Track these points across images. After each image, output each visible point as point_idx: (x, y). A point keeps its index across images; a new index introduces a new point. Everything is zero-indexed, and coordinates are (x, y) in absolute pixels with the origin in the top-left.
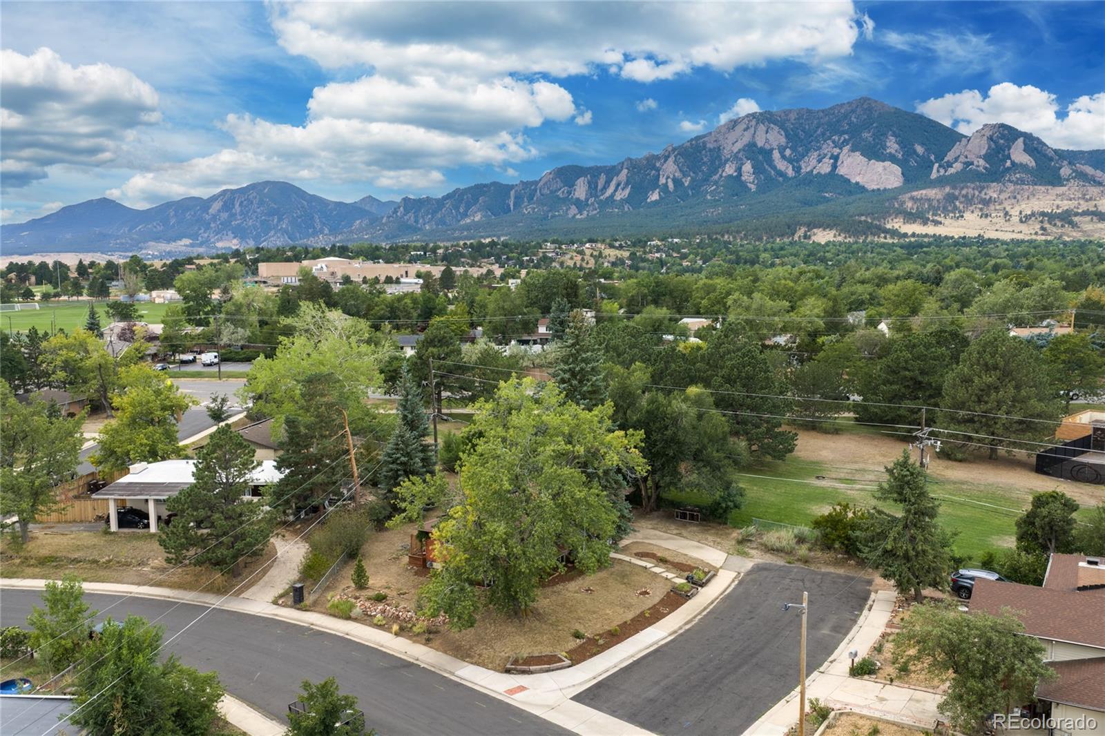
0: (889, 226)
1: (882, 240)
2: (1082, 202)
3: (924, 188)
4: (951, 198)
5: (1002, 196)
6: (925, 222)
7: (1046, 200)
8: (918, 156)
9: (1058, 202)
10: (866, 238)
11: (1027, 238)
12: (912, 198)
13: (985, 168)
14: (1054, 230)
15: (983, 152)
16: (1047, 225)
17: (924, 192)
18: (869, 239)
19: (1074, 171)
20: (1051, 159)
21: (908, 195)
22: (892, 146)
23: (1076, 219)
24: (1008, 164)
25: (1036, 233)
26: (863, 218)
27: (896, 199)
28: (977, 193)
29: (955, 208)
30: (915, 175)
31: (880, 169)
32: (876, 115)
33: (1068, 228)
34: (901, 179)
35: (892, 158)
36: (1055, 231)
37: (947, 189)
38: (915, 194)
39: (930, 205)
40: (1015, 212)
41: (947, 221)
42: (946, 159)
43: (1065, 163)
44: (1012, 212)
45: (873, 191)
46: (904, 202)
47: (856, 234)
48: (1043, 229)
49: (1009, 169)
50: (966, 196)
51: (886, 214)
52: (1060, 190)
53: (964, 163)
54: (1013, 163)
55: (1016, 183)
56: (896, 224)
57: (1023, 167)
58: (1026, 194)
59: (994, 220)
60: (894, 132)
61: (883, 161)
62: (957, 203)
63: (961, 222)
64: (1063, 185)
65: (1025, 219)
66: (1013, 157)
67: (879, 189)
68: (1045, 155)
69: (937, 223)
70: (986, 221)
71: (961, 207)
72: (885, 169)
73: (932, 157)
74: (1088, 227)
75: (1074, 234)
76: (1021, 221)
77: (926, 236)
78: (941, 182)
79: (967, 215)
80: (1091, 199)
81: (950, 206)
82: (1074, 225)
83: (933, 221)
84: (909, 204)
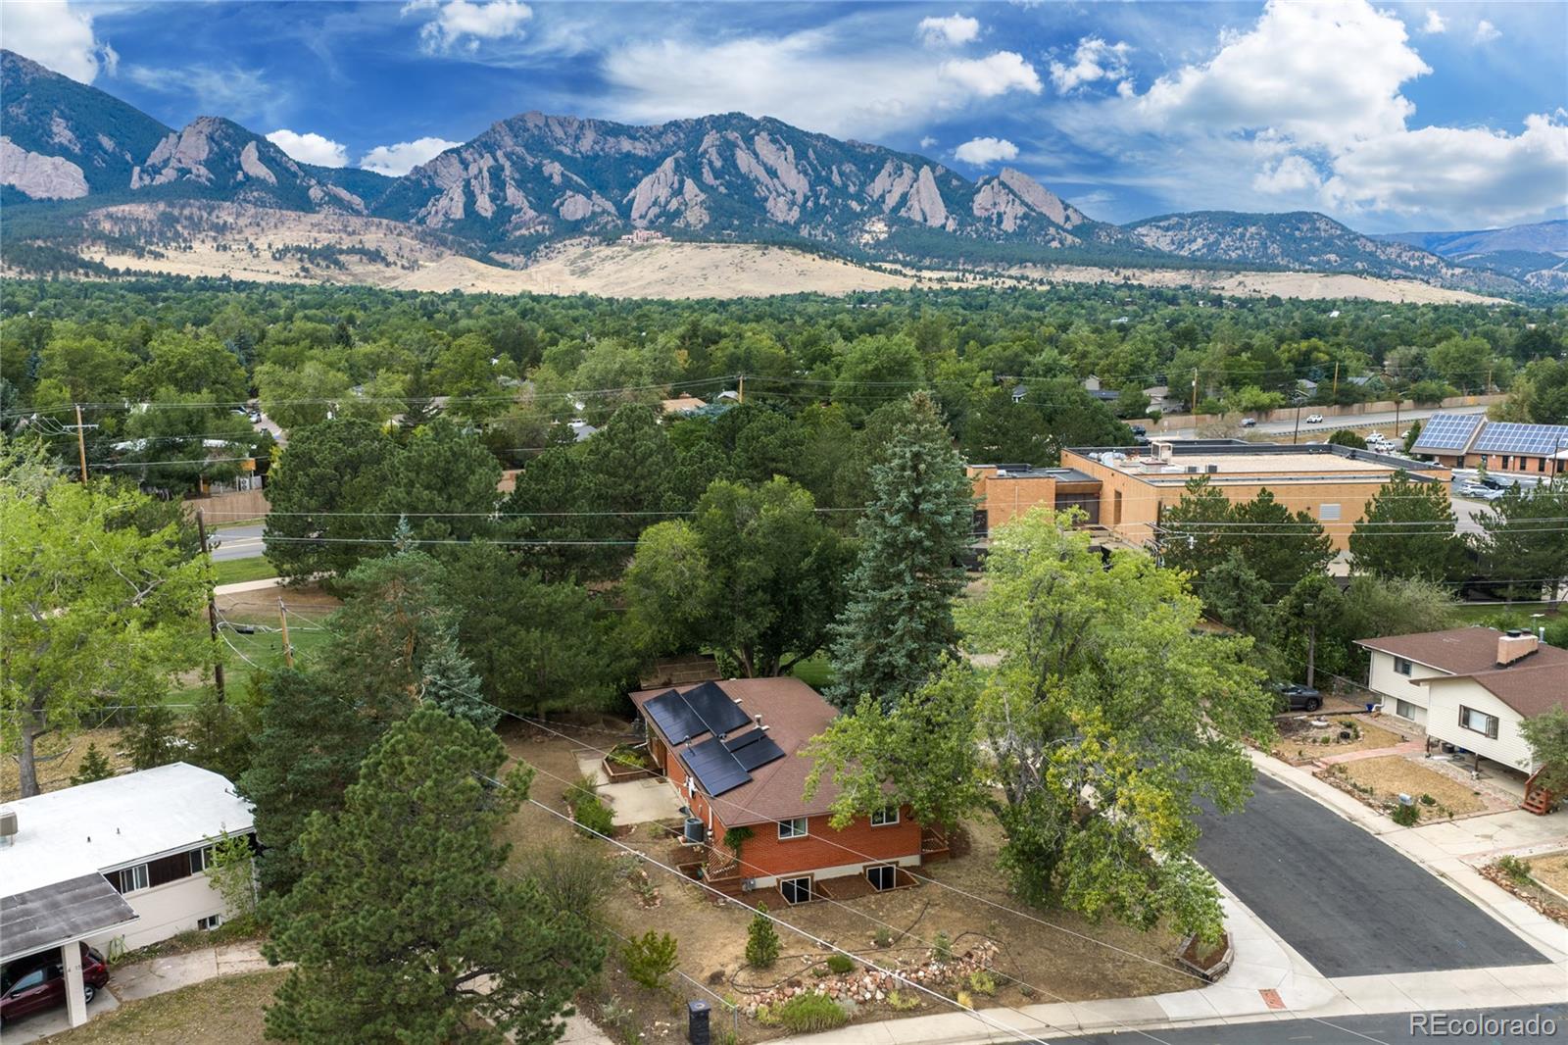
0: (86, 257)
1: (83, 279)
2: (344, 236)
3: (125, 203)
4: (168, 220)
5: (242, 222)
6: (140, 253)
7: (297, 231)
8: (106, 152)
9: (314, 234)
10: (56, 274)
11: (289, 282)
12: (110, 216)
13: (209, 180)
14: (319, 271)
15: (203, 156)
16: (308, 265)
17: (127, 208)
18: (62, 276)
19: (327, 194)
20: (295, 175)
21: (104, 211)
22: (62, 132)
23: (342, 258)
24: (240, 176)
25: (297, 275)
26: (40, 243)
27: (85, 216)
28: (205, 215)
29: (177, 236)
30: (107, 182)
31: (48, 168)
32: (27, 80)
33: (334, 271)
34: (86, 186)
35: (65, 152)
36: (320, 275)
37: (161, 206)
38: (113, 209)
39: (139, 228)
40: (261, 244)
41: (171, 253)
42: (149, 162)
43: (313, 182)
44: (257, 245)
45: (41, 200)
46: (97, 222)
47: (37, 267)
48: (304, 269)
49: (241, 184)
50: (190, 218)
51: (78, 236)
52: (314, 218)
53: (179, 170)
54: (246, 175)
55: (255, 205)
56: (95, 254)
57: (260, 183)
58: (273, 221)
59: (237, 254)
60: (62, 112)
61: (52, 155)
62: (179, 228)
63: (189, 255)
64: (315, 212)
65: (279, 255)
66: (245, 167)
67: (50, 199)
68: (287, 170)
69: (158, 256)
70: (226, 257)
71: (186, 235)
72: (56, 168)
73: (128, 157)
74: (358, 269)
75: (343, 278)
76: (274, 257)
77: (147, 274)
78: (147, 195)
79: (196, 245)
80: (354, 233)
81: (167, 231)
82: (341, 266)
83: (151, 252)
84: (106, 226)
